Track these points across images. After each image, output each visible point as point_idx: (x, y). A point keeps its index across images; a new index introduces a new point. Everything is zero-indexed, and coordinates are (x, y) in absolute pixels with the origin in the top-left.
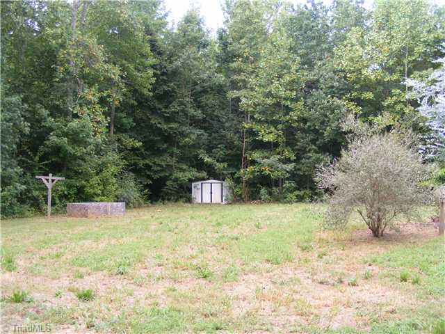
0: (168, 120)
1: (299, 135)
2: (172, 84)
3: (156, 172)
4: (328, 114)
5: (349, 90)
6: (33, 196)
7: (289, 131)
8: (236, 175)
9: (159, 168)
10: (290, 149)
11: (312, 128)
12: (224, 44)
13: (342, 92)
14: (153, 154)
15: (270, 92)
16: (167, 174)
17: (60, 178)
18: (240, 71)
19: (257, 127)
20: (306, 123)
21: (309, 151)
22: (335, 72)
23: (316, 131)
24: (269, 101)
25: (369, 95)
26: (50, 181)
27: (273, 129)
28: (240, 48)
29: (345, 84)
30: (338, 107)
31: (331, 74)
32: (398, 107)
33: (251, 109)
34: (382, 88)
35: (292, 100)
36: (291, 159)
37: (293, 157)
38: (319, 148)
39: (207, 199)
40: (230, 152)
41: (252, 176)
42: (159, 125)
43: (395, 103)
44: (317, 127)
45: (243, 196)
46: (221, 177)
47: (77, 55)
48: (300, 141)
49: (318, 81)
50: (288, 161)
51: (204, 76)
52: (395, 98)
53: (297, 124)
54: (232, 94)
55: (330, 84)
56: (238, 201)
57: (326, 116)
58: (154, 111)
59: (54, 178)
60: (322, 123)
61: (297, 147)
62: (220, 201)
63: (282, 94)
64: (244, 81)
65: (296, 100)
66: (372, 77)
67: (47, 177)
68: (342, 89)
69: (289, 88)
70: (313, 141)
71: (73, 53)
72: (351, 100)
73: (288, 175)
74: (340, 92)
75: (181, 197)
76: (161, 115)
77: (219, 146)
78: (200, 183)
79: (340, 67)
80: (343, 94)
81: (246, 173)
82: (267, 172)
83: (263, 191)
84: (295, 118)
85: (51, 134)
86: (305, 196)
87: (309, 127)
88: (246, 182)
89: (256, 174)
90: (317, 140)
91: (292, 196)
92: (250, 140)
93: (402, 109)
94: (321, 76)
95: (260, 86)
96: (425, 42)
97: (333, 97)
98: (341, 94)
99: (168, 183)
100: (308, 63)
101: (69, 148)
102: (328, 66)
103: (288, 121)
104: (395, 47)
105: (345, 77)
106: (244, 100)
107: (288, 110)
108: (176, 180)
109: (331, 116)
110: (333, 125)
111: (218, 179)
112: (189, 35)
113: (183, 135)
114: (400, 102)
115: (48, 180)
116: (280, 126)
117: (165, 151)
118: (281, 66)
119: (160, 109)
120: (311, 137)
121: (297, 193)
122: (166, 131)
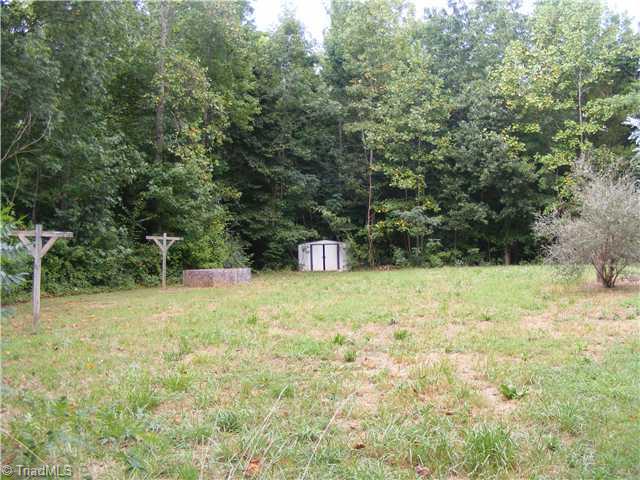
0: (269, 162)
1: (445, 179)
2: (274, 114)
3: (255, 231)
4: (484, 152)
5: (509, 122)
6: (132, 263)
7: (432, 176)
8: (360, 233)
9: (260, 226)
10: (432, 198)
11: (463, 170)
12: (337, 61)
13: (500, 124)
14: (250, 208)
15: (406, 124)
16: (270, 234)
17: (178, 239)
18: (360, 97)
19: (388, 170)
20: (454, 165)
21: (460, 200)
22: (490, 99)
23: (467, 174)
24: (405, 137)
25: (535, 128)
26: (165, 243)
27: (410, 173)
28: (359, 67)
29: (504, 114)
30: (498, 143)
31: (486, 101)
32: (573, 143)
33: (381, 147)
34: (551, 119)
35: (434, 134)
36: (435, 210)
37: (437, 209)
38: (471, 195)
39: (318, 266)
40: (349, 203)
41: (382, 234)
42: (260, 170)
43: (569, 138)
44: (469, 169)
45: (369, 260)
46: (338, 237)
47: (177, 80)
48: (446, 187)
49: (466, 110)
50: (430, 213)
51: (315, 103)
52: (568, 131)
53: (442, 165)
54: (350, 128)
55: (485, 114)
56: (362, 266)
57: (482, 155)
58: (251, 150)
59: (169, 238)
60: (477, 164)
61: (442, 195)
62: (336, 268)
63: (423, 127)
64: (366, 110)
65: (440, 134)
66: (540, 105)
67: (161, 238)
68: (499, 121)
69: (430, 118)
70: (464, 188)
71: (172, 78)
72: (512, 134)
73: (430, 232)
74: (498, 125)
75: (287, 263)
76: (261, 156)
77: (335, 195)
78: (308, 244)
79: (497, 92)
80: (502, 127)
81: (373, 230)
82: (404, 228)
83: (398, 252)
84: (441, 158)
85: (151, 182)
86: (453, 258)
87: (459, 169)
88: (374, 242)
89: (389, 230)
90: (469, 185)
91: (435, 259)
92: (378, 186)
93: (577, 145)
94: (472, 103)
95: (392, 117)
96: (605, 60)
97: (489, 130)
98: (499, 127)
99: (272, 245)
100: (451, 86)
101: (173, 201)
102: (480, 91)
103: (430, 162)
104: (566, 66)
105: (504, 105)
106: (370, 135)
107: (429, 147)
108: (281, 241)
109: (489, 155)
110: (492, 166)
111: (334, 239)
112: (293, 50)
113: (290, 181)
114: (575, 136)
115: (161, 241)
116: (420, 169)
117: (265, 203)
118: (419, 90)
119: (259, 148)
120: (460, 182)
121: (442, 254)
122: (269, 176)
